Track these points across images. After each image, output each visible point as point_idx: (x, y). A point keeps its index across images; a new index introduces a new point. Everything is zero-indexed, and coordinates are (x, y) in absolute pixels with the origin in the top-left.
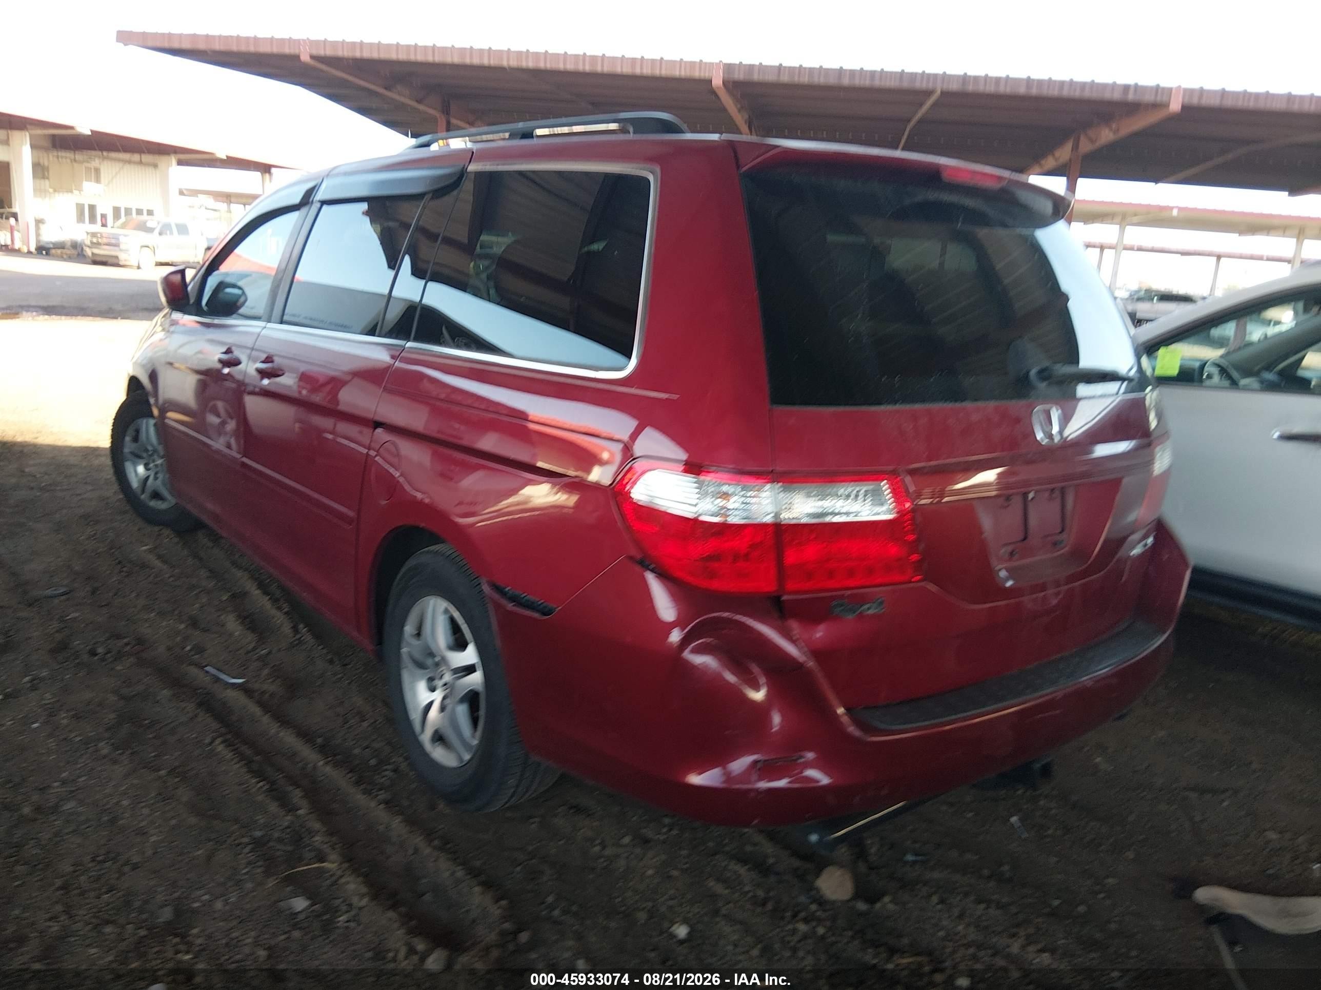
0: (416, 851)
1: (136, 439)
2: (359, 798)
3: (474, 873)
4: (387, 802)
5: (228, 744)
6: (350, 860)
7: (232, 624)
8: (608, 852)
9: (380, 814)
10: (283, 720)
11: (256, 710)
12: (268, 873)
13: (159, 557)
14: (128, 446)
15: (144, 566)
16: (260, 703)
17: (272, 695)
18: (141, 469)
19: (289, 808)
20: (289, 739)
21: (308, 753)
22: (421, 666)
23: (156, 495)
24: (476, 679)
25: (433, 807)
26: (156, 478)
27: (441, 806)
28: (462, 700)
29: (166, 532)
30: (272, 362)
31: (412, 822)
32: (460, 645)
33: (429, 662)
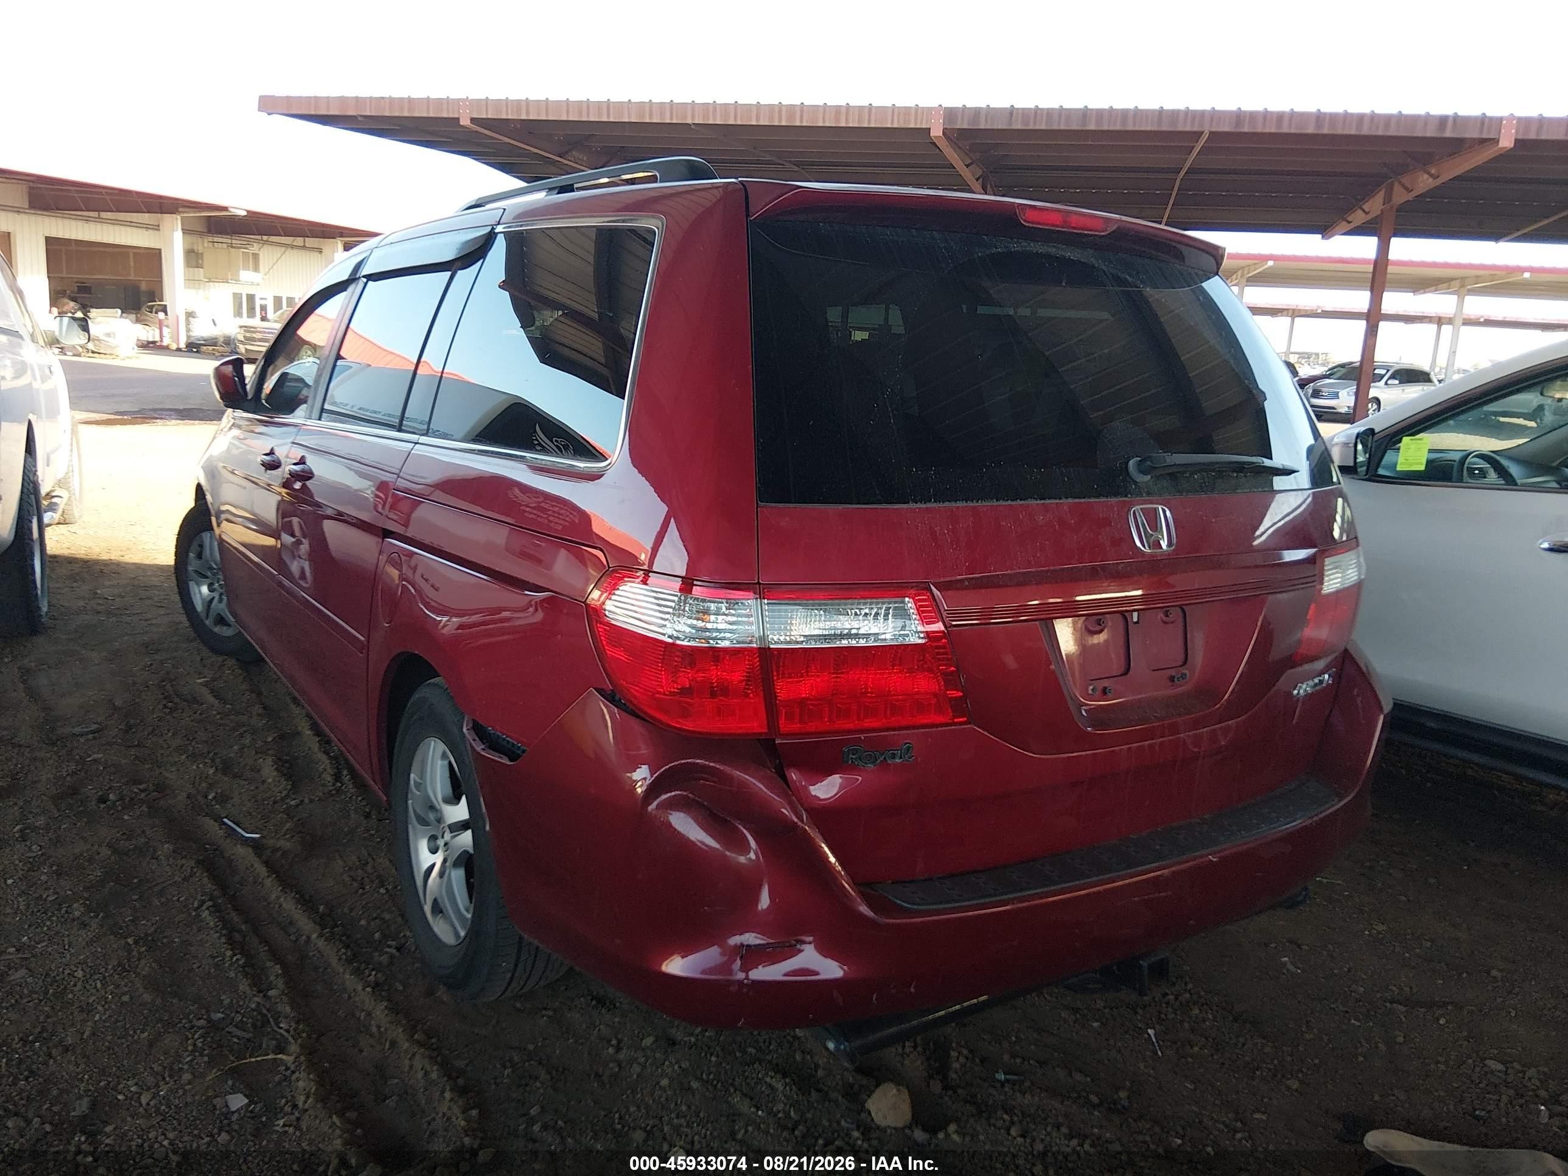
0: (393, 1044)
1: (199, 556)
2: (349, 980)
3: (449, 1072)
4: (376, 985)
5: (216, 909)
6: (310, 1052)
7: (268, 771)
8: (621, 1056)
9: (364, 997)
10: (286, 881)
11: (262, 870)
12: (210, 1064)
13: (212, 691)
14: (193, 565)
15: (195, 700)
16: (267, 863)
17: (285, 853)
18: (205, 589)
19: (260, 985)
20: (289, 905)
21: (305, 923)
22: (423, 822)
23: (221, 620)
24: (466, 838)
25: (430, 993)
26: (221, 600)
27: (442, 992)
28: (456, 865)
29: (231, 662)
30: (304, 463)
31: (395, 1009)
32: (455, 799)
33: (432, 816)
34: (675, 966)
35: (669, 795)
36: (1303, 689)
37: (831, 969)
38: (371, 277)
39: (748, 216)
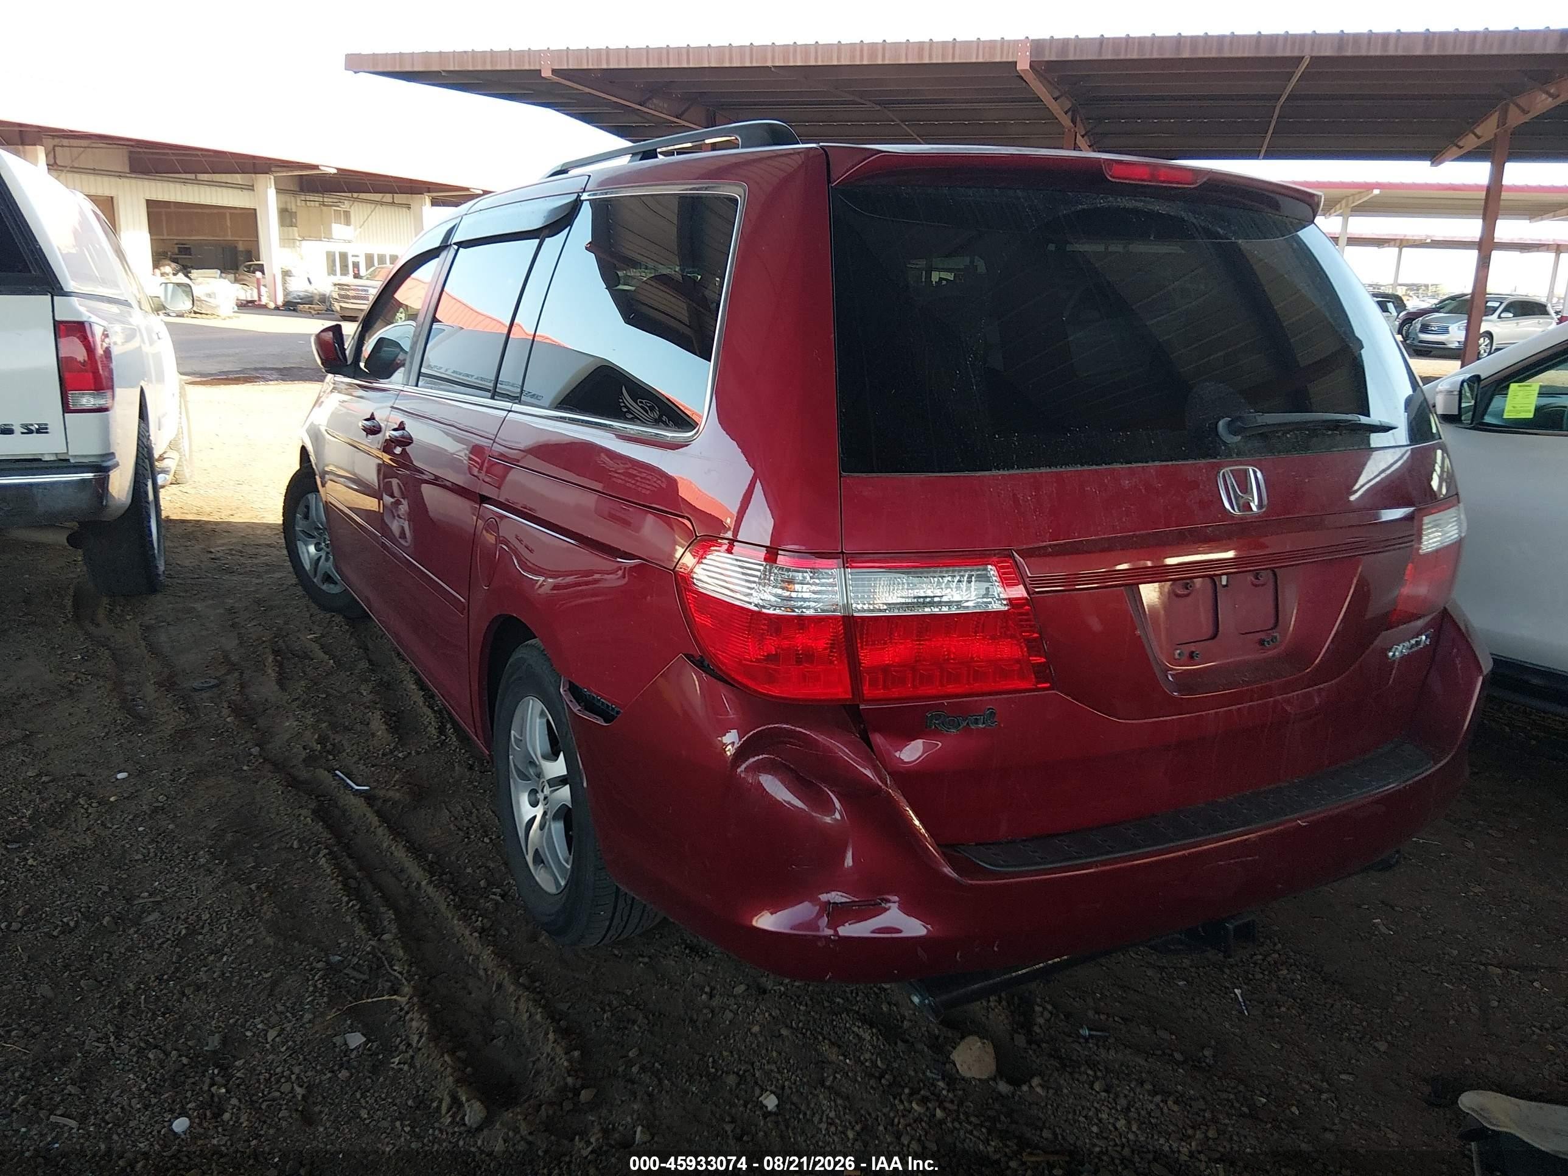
0: (500, 986)
1: (306, 517)
2: (457, 925)
3: (553, 1016)
4: (483, 931)
5: (332, 856)
6: (422, 993)
7: (378, 725)
8: (715, 1003)
9: (472, 942)
10: (397, 830)
11: (375, 820)
12: (330, 1004)
13: (322, 647)
14: (300, 525)
15: (306, 656)
16: (379, 813)
17: (395, 803)
18: (312, 549)
19: (374, 928)
20: (400, 853)
21: (416, 872)
22: (525, 777)
23: (328, 578)
24: (565, 792)
25: (533, 938)
26: (327, 559)
27: (543, 938)
28: (555, 818)
29: (339, 619)
30: (404, 429)
31: (502, 954)
32: (553, 756)
33: (532, 771)
34: (766, 921)
35: (757, 758)
36: (1398, 651)
37: (914, 928)
38: (462, 244)
39: (829, 182)
